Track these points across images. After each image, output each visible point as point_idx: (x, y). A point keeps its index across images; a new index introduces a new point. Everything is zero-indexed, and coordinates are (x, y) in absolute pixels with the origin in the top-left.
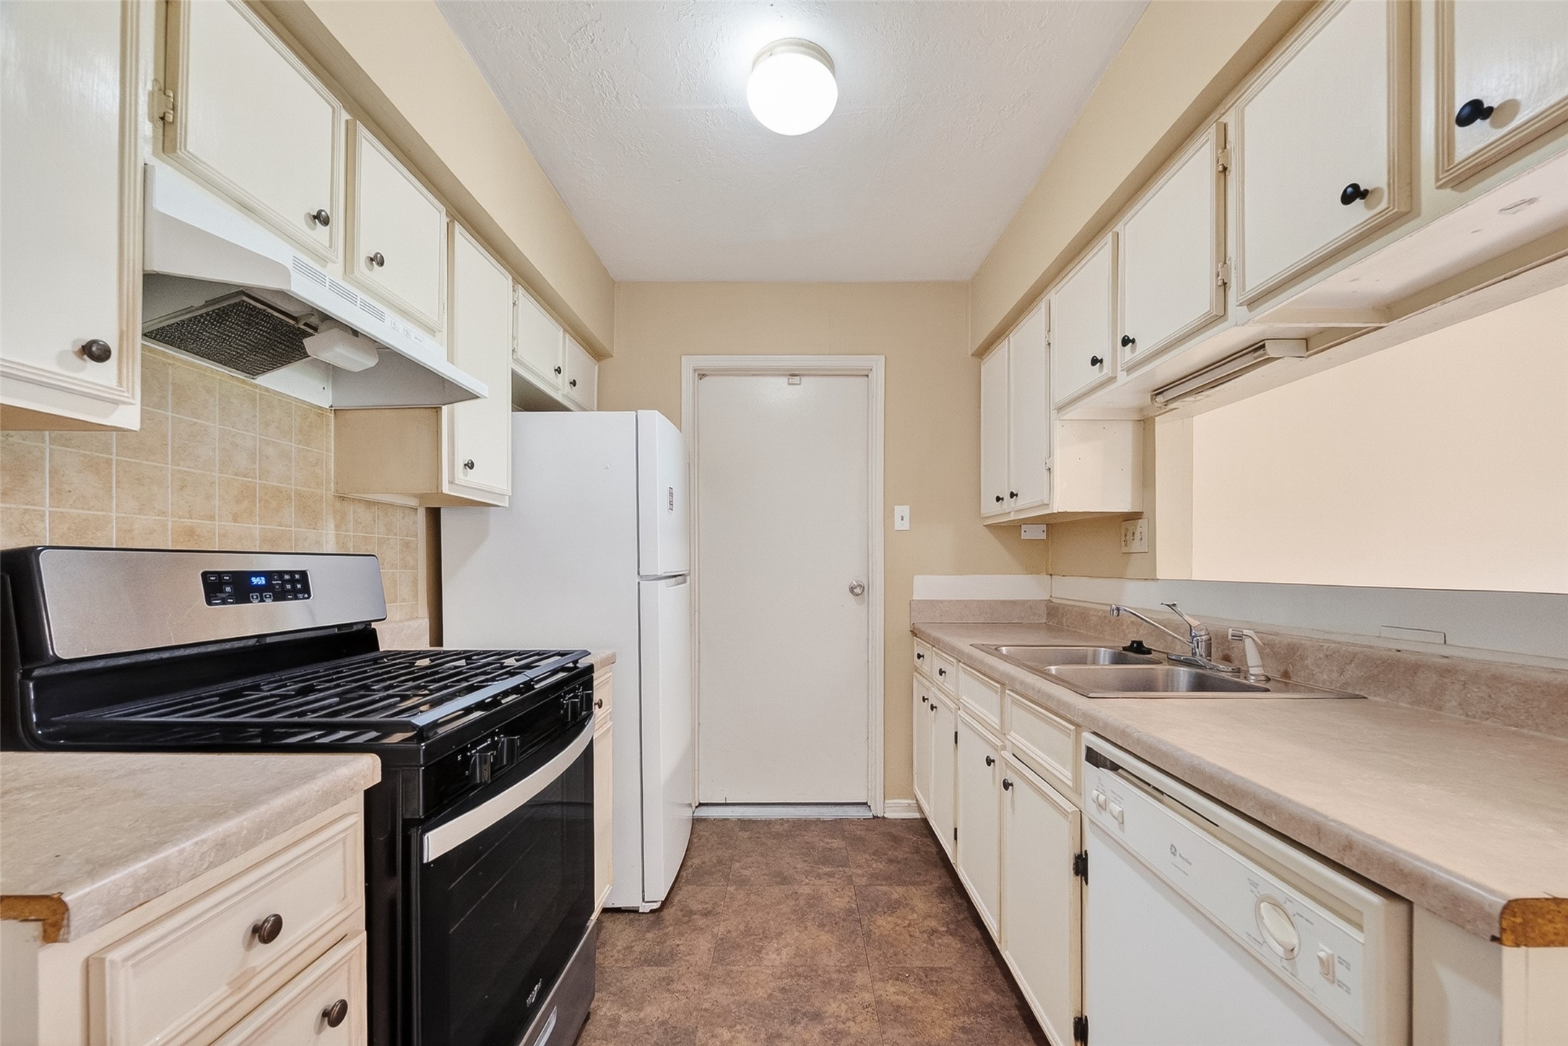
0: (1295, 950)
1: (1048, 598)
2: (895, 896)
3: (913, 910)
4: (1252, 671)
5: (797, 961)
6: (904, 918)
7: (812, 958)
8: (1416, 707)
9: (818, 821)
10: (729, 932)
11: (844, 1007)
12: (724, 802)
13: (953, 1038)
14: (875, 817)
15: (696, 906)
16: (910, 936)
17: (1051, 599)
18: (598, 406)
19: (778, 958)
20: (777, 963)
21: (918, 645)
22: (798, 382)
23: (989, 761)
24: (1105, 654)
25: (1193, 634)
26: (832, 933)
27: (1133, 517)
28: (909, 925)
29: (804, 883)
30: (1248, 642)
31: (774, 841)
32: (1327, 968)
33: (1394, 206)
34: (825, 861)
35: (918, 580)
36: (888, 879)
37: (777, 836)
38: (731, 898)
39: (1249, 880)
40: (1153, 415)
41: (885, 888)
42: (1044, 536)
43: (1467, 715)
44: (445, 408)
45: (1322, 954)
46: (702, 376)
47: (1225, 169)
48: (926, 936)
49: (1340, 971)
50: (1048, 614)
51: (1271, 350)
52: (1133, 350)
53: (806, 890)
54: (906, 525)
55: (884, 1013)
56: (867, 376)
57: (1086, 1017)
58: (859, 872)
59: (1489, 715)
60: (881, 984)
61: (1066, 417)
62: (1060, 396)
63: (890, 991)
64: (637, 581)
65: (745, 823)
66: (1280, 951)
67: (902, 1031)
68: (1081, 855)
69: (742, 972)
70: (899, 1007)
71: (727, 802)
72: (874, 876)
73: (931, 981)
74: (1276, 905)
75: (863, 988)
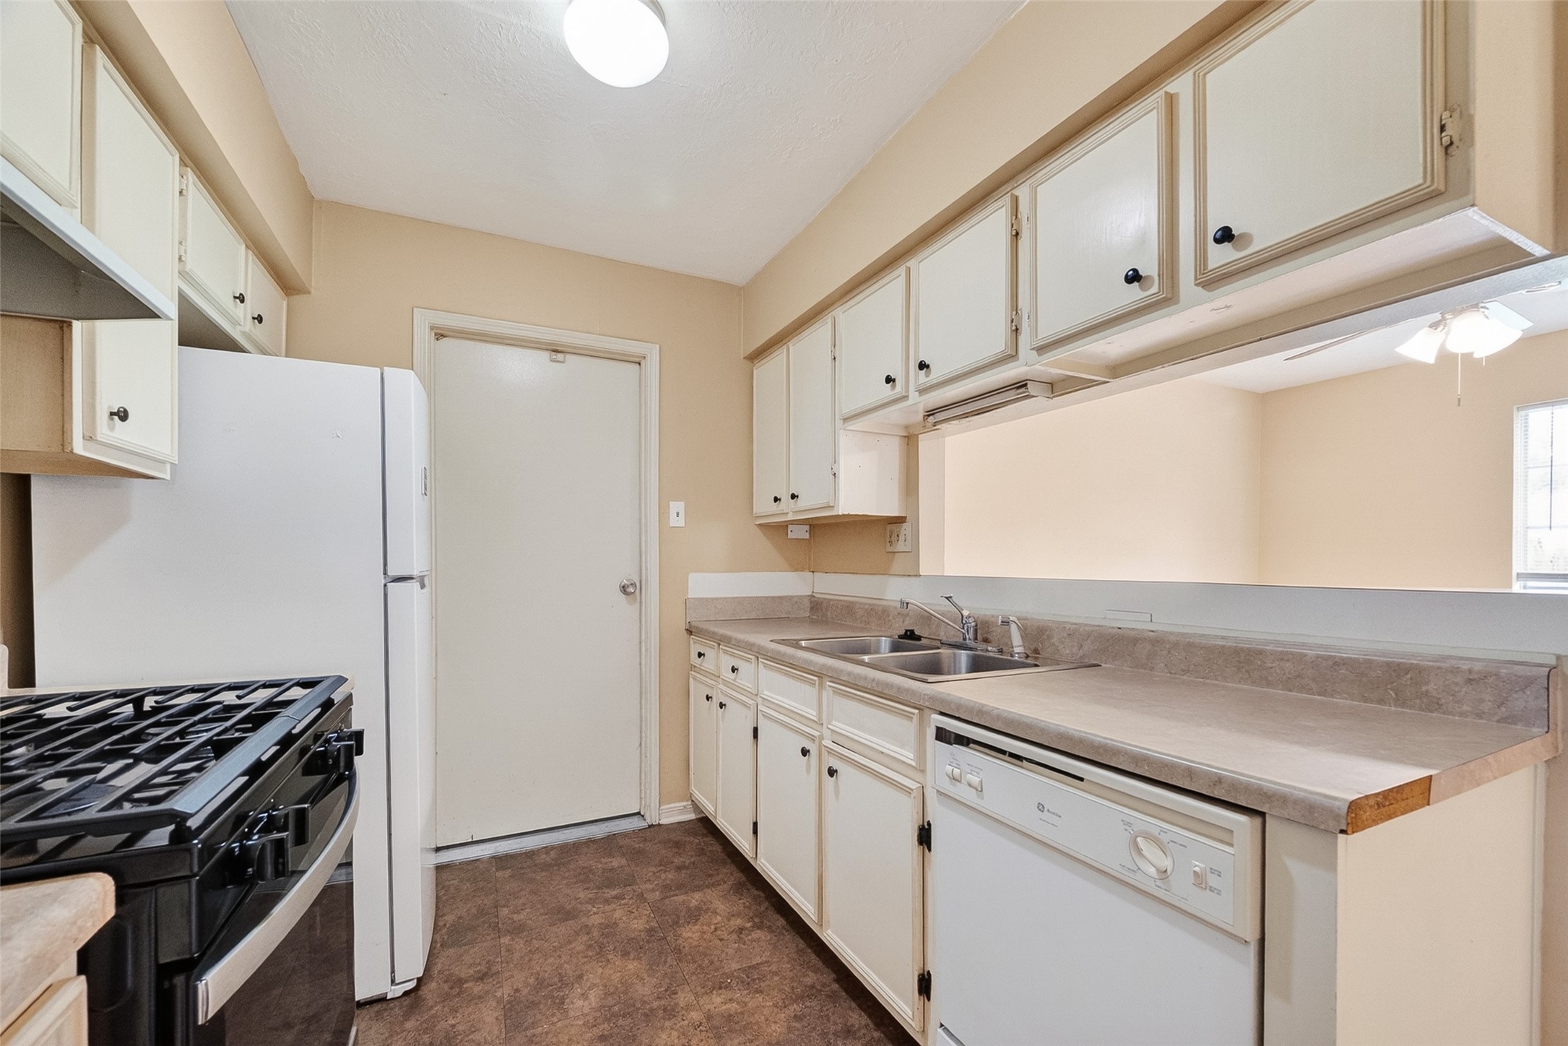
0: (1168, 871)
1: (810, 594)
2: (694, 903)
3: (715, 913)
4: (1017, 650)
5: (610, 1001)
6: (709, 924)
7: (625, 993)
8: (1136, 670)
9: (589, 842)
10: (517, 991)
11: (675, 1034)
12: (470, 840)
13: (790, 1029)
14: (651, 826)
15: (464, 972)
16: (721, 940)
17: (814, 594)
18: (286, 352)
19: (586, 1003)
20: (586, 1010)
21: (695, 643)
22: (562, 360)
23: (805, 752)
24: (885, 643)
25: (964, 622)
26: (639, 958)
27: (899, 520)
28: (716, 930)
29: (592, 913)
30: (1013, 627)
31: (544, 874)
32: (1199, 880)
33: (1163, 292)
34: (610, 884)
35: (693, 577)
36: (681, 887)
37: (546, 867)
38: (508, 951)
39: (1123, 821)
40: (917, 433)
41: (681, 898)
42: (807, 536)
43: (1171, 673)
44: (77, 325)
45: (1197, 869)
46: (440, 336)
47: (1017, 234)
48: (736, 936)
49: (1213, 880)
50: (812, 609)
51: (1032, 388)
52: (927, 376)
53: (595, 920)
54: (680, 522)
55: (718, 1028)
56: (640, 364)
57: (929, 972)
58: (649, 886)
59: (1185, 672)
60: (706, 998)
61: (852, 428)
62: (848, 409)
63: (717, 1002)
64: (383, 582)
65: (501, 861)
66: (1152, 871)
67: (741, 1039)
68: (923, 826)
69: (547, 1033)
70: (730, 1015)
71: (474, 840)
72: (666, 888)
73: (754, 980)
74: (1149, 837)
75: (688, 1008)
